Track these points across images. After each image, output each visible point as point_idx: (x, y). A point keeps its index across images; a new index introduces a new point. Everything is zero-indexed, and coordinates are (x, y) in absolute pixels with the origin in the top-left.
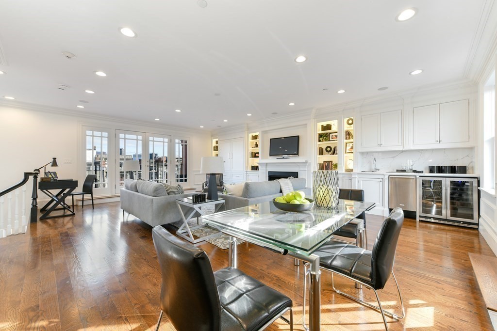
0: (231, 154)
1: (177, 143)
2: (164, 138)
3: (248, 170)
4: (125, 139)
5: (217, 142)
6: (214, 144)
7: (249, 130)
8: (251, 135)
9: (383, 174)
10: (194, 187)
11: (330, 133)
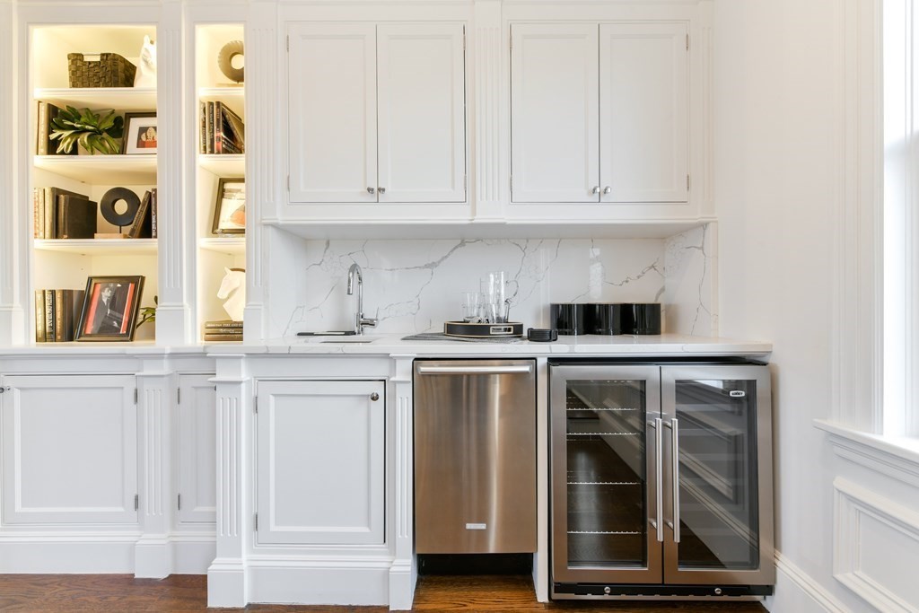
9: (386, 356)
11: (128, 115)
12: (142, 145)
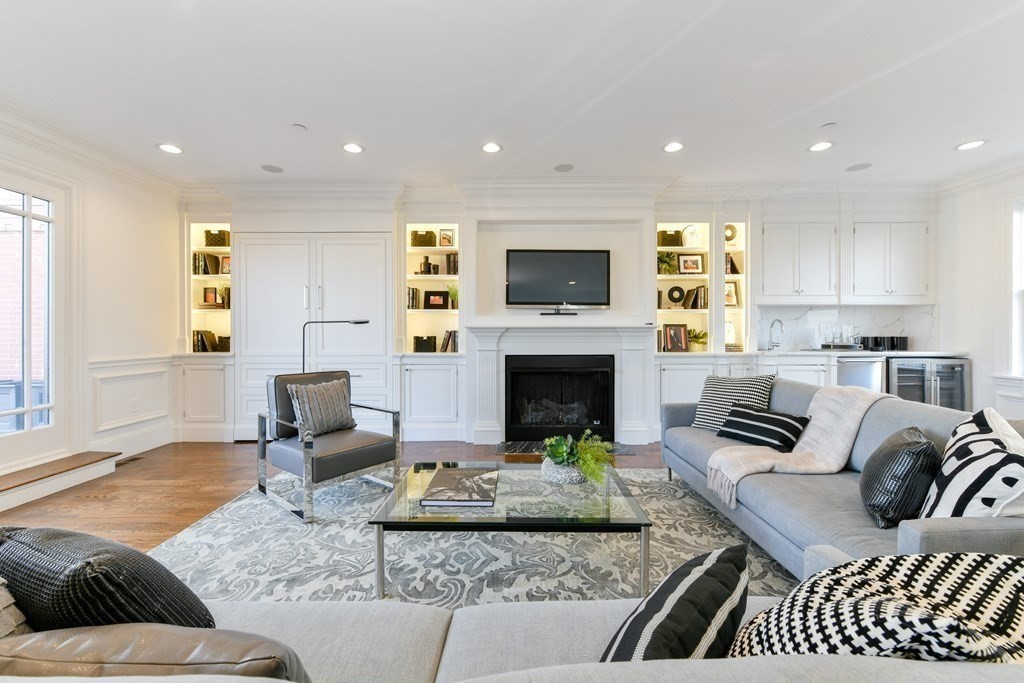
0: (317, 291)
3: (405, 353)
5: (215, 239)
6: (197, 246)
8: (409, 228)
11: (679, 255)
12: (686, 268)
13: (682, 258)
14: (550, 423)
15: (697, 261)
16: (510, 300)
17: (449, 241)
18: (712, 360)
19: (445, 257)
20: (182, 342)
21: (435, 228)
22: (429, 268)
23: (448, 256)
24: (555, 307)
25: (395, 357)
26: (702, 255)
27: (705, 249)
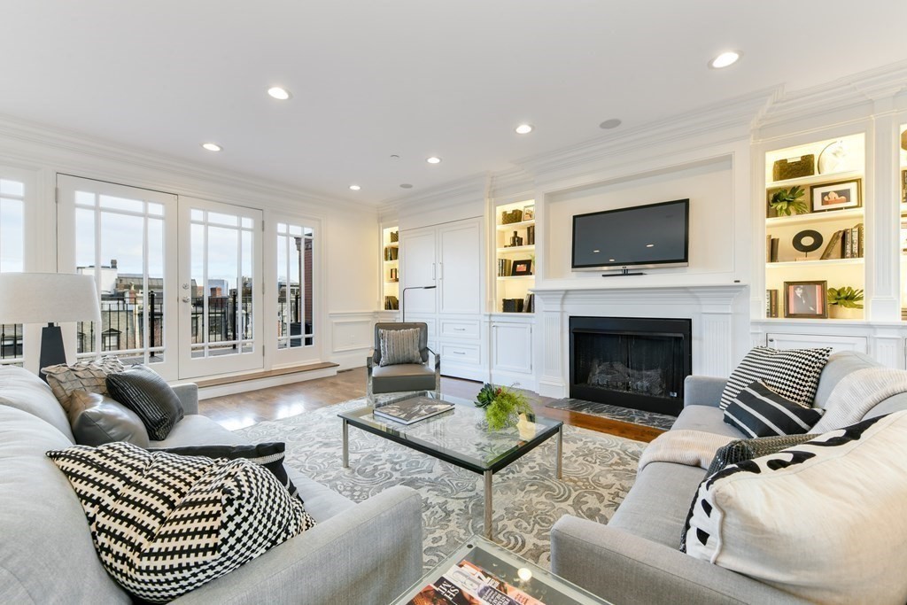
0: (439, 266)
1: (282, 235)
2: (240, 215)
3: (494, 313)
4: (97, 209)
5: (395, 237)
6: (387, 242)
7: (496, 194)
8: (500, 210)
10: (333, 360)
11: (812, 187)
12: (824, 203)
13: (818, 192)
14: (617, 387)
15: (848, 191)
16: (575, 264)
17: (531, 216)
18: (865, 332)
19: (526, 230)
20: (379, 303)
21: (519, 206)
22: (517, 241)
23: (529, 229)
24: (621, 267)
25: (486, 315)
26: (858, 181)
27: (859, 172)
